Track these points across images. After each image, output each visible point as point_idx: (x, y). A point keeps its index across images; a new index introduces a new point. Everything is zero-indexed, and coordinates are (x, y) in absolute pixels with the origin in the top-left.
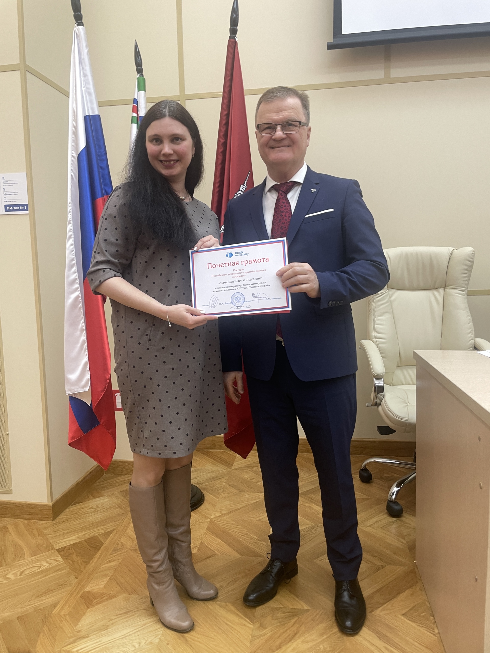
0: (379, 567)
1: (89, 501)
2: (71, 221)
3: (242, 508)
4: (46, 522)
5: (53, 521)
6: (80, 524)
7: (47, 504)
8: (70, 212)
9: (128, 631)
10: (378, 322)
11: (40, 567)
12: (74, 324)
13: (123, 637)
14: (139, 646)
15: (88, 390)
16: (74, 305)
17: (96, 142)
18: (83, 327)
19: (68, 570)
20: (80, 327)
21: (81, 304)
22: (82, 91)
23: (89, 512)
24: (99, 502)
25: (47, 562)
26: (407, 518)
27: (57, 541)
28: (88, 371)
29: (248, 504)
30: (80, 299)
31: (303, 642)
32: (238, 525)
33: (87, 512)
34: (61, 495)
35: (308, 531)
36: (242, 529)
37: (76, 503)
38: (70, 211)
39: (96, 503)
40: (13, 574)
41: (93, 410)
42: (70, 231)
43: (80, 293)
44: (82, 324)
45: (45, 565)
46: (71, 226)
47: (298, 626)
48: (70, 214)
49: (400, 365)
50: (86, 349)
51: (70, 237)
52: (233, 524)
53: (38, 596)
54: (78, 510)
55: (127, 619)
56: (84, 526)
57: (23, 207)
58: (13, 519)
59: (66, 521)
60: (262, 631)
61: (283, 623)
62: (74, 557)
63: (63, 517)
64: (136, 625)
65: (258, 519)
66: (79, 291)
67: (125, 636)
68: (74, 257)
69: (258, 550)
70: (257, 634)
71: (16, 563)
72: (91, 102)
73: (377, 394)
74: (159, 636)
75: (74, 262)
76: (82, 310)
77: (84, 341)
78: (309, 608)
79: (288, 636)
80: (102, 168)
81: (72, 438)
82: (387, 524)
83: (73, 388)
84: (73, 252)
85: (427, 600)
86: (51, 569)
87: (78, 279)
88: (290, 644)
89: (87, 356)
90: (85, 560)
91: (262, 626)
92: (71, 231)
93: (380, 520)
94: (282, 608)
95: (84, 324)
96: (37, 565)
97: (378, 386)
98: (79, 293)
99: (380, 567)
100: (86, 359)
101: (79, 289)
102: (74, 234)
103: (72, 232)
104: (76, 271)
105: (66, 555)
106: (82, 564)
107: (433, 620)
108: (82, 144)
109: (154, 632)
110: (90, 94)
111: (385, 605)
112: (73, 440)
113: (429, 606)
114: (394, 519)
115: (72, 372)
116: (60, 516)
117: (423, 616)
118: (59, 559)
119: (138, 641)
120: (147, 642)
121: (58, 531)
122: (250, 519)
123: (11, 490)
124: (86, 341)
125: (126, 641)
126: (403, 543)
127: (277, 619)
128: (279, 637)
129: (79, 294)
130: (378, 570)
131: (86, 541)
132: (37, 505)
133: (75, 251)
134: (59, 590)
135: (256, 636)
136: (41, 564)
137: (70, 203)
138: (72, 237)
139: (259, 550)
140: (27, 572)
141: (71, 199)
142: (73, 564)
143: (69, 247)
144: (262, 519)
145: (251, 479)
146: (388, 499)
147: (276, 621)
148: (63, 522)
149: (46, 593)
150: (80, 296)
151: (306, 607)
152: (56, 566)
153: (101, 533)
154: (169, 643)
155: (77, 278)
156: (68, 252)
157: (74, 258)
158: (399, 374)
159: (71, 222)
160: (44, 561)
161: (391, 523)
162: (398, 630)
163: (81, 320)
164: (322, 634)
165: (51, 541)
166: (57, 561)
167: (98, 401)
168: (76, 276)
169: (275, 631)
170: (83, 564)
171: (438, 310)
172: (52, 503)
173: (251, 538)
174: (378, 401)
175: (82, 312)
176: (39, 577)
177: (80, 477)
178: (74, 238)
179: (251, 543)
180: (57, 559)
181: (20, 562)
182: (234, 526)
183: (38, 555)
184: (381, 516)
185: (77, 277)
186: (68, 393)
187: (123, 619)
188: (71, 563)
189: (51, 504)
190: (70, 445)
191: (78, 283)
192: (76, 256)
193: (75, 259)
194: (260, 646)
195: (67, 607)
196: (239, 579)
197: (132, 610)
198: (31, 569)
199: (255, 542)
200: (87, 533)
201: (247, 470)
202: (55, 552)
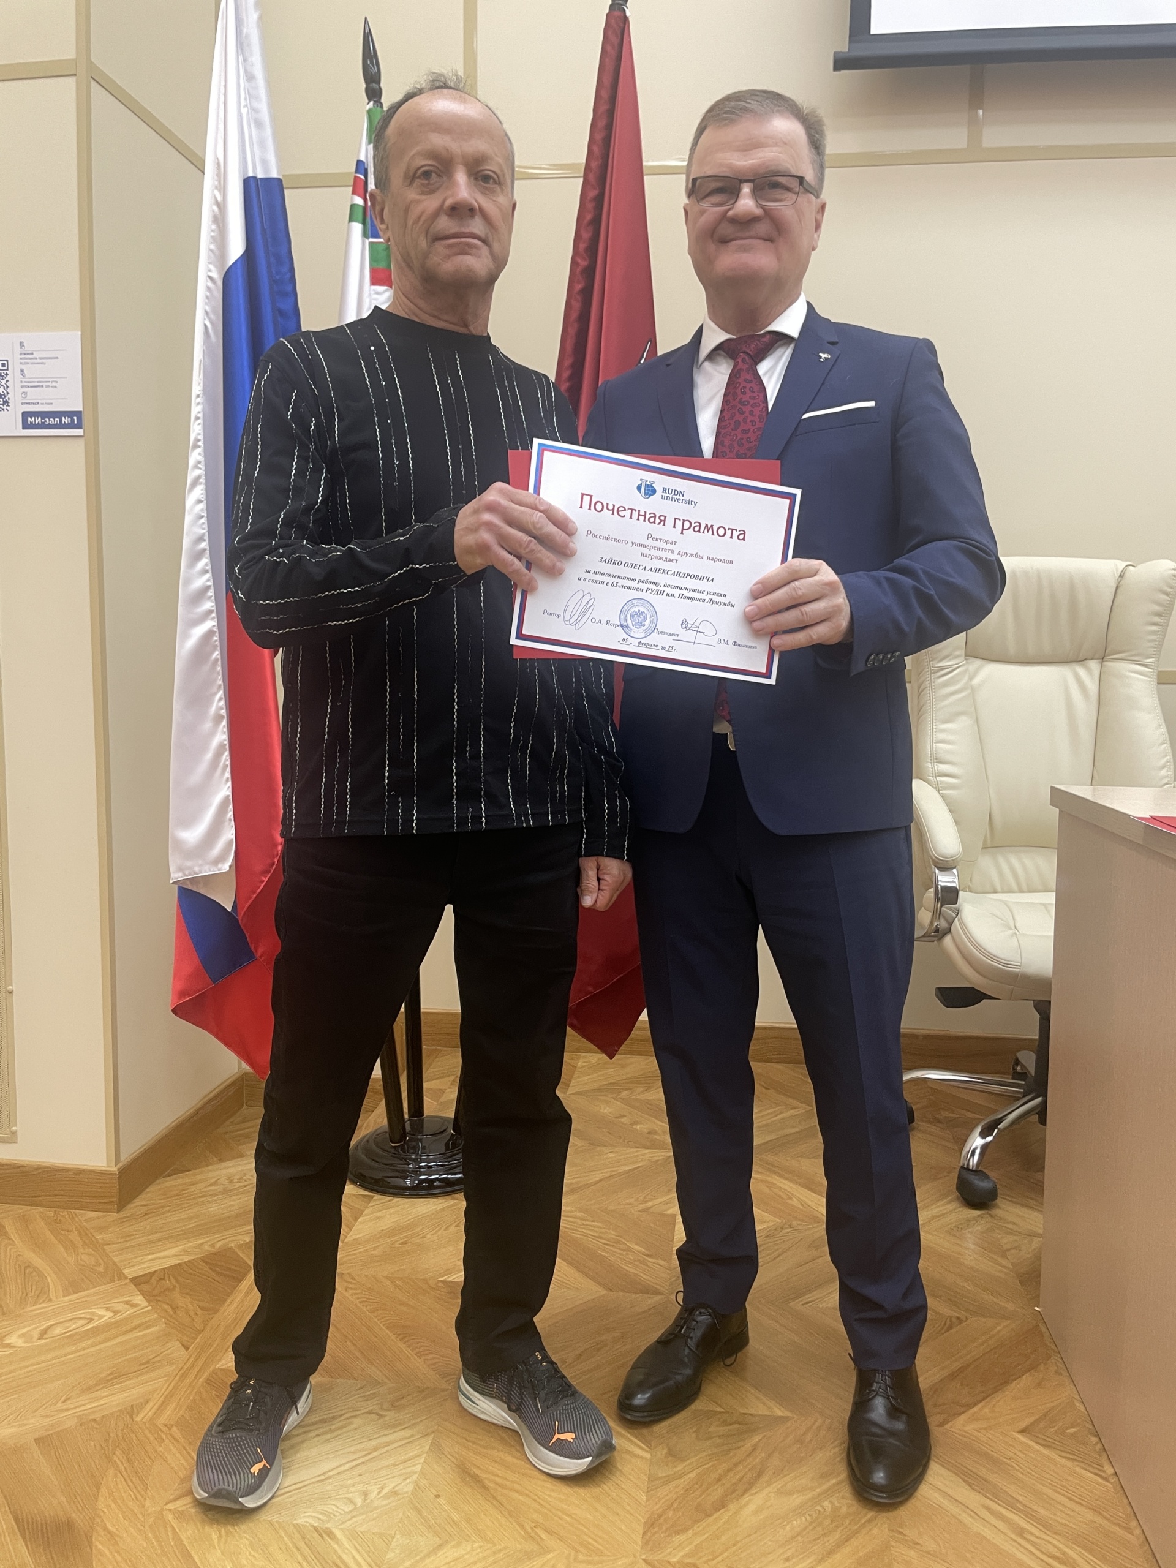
0: (951, 1321)
1: (210, 1168)
2: (199, 440)
3: (601, 1181)
4: (101, 1214)
5: (118, 1211)
6: (190, 1218)
7: (103, 1169)
8: (197, 418)
9: (335, 1465)
10: (941, 736)
11: (91, 1320)
12: (198, 701)
13: (322, 1477)
14: (365, 1500)
15: (228, 869)
16: (200, 654)
17: (270, 248)
18: (222, 709)
19: (164, 1325)
20: (213, 709)
21: (217, 653)
22: (240, 115)
23: (210, 1193)
24: (231, 1170)
25: (108, 1309)
26: (1008, 1211)
27: (132, 1258)
28: (230, 820)
29: (613, 1173)
30: (215, 638)
31: (780, 1493)
32: (593, 1221)
33: (206, 1191)
34: (141, 1148)
35: (768, 1236)
36: (604, 1230)
37: (177, 1172)
38: (199, 415)
39: (224, 1172)
40: (23, 1335)
41: (240, 921)
42: (196, 467)
43: (216, 624)
44: (218, 703)
45: (105, 1316)
46: (200, 454)
47: (763, 1455)
48: (199, 424)
49: (989, 844)
50: (227, 766)
51: (196, 482)
52: (579, 1218)
53: (89, 1388)
54: (180, 1187)
55: (328, 1436)
56: (197, 1225)
57: (70, 419)
58: (18, 1206)
59: (152, 1213)
60: (675, 1467)
61: (725, 1447)
62: (177, 1294)
63: (142, 1203)
64: (353, 1449)
65: (642, 1207)
66: (213, 618)
67: (326, 1476)
68: (204, 531)
69: (647, 1278)
70: (660, 1475)
71: (29, 1309)
72: (262, 144)
73: (941, 906)
74: (415, 1477)
75: (204, 545)
76: (219, 668)
77: (221, 746)
78: (788, 1414)
79: (741, 1479)
80: (281, 313)
81: (182, 994)
82: (961, 1224)
83: (189, 864)
84: (203, 520)
85: (1078, 1398)
86: (118, 1324)
87: (212, 588)
88: (746, 1498)
89: (229, 784)
90: (201, 1304)
91: (674, 1455)
92: (199, 466)
93: (943, 1214)
94: (722, 1412)
95: (222, 703)
96: (83, 1316)
97: (941, 886)
98: (214, 623)
99: (954, 1320)
100: (225, 790)
101: (214, 615)
102: (206, 475)
103: (200, 469)
104: (207, 568)
105: (155, 1292)
106: (196, 1314)
107: (1097, 1443)
108: (236, 248)
109: (401, 1467)
110: (259, 124)
111: (975, 1409)
112: (185, 998)
113: (1086, 1412)
114: (978, 1212)
115: (188, 822)
116: (137, 1200)
117: (1072, 1435)
118: (139, 1302)
119: (360, 1487)
120: (385, 1491)
121: (133, 1235)
122: (622, 1206)
123: (14, 1133)
124: (227, 747)
125: (329, 1488)
126: (1005, 1267)
127: (711, 1438)
128: (719, 1480)
129: (214, 626)
130: (950, 1327)
131: (203, 1260)
132: (79, 1172)
133: (207, 517)
134: (141, 1375)
135: (660, 1478)
136: (91, 1313)
137: (198, 396)
138: (201, 480)
139: (650, 1279)
140: (58, 1331)
141: (201, 385)
142: (175, 1312)
143: (192, 508)
144: (652, 1207)
145: (616, 1118)
146: (961, 1164)
147: (709, 1442)
148: (146, 1214)
149: (108, 1381)
150: (215, 632)
151: (779, 1412)
152: (132, 1317)
153: (242, 1242)
154: (440, 1493)
155: (210, 586)
156: (188, 519)
157: (204, 535)
158: (988, 866)
159: (200, 443)
160: (99, 1306)
161: (970, 1221)
162: (1012, 1467)
163: (216, 693)
164: (824, 1476)
165: (116, 1259)
166: (133, 1305)
167: (255, 896)
168: (208, 580)
169: (706, 1466)
170: (199, 1311)
171: (1085, 710)
172: (119, 1166)
173: (629, 1250)
174: (943, 924)
175: (218, 673)
176: (89, 1342)
177: (187, 1109)
178: (207, 484)
179: (630, 1263)
180: (136, 1302)
181: (38, 1306)
182: (585, 1223)
183: (84, 1291)
184: (944, 1205)
185: (210, 583)
186: (176, 876)
187: (318, 1435)
188: (170, 1311)
189: (115, 1169)
190: (174, 1011)
191: (213, 598)
192: (208, 531)
193: (206, 538)
194: (672, 1504)
195: (172, 1406)
196: (606, 1345)
197: (342, 1415)
198: (67, 1324)
199: (639, 1260)
200: (206, 1242)
201: (606, 1096)
202: (126, 1284)
